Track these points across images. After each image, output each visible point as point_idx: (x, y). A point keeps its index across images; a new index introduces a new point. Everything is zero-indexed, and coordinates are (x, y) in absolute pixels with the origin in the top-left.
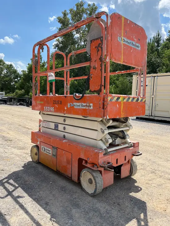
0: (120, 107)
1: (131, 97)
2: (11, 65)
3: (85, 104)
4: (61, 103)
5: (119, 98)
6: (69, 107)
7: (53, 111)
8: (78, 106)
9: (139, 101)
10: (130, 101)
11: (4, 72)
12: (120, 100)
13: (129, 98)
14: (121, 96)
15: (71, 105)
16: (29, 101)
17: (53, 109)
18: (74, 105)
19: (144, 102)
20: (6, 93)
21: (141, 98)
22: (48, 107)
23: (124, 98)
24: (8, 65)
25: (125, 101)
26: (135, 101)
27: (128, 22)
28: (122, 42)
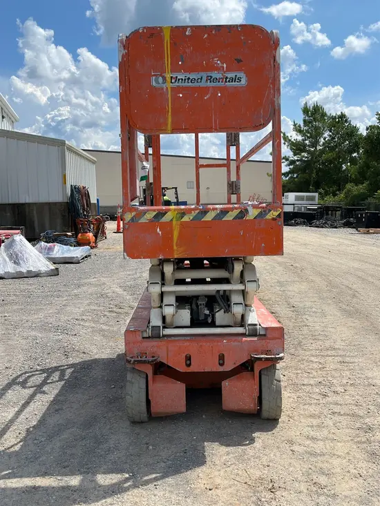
2: (342, 116)
5: (161, 214)
9: (249, 218)
10: (208, 218)
11: (325, 139)
12: (167, 218)
13: (204, 212)
14: (169, 210)
16: (361, 215)
19: (274, 219)
20: (322, 196)
21: (260, 210)
23: (183, 214)
24: (334, 118)
26: (230, 217)
27: (187, 33)
28: (169, 85)
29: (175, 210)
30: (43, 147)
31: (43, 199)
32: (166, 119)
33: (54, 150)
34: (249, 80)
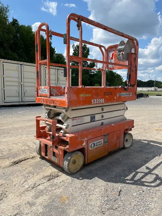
3: (128, 93)
4: (112, 94)
6: (118, 96)
7: (103, 102)
8: (124, 95)
15: (119, 94)
17: (103, 101)
18: (122, 95)
22: (98, 100)
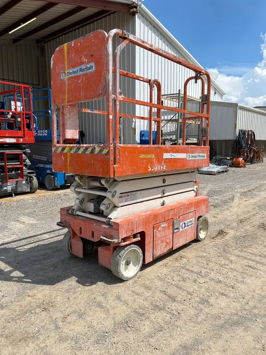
0: (66, 159)
1: (83, 147)
5: (64, 149)
9: (96, 152)
10: (80, 152)
12: (65, 151)
13: (79, 148)
14: (66, 146)
19: (106, 154)
21: (100, 148)
23: (71, 149)
25: (72, 152)
26: (88, 152)
27: (73, 45)
28: (67, 77)
29: (69, 146)
30: (225, 108)
31: (223, 138)
32: (65, 96)
33: (231, 109)
34: (96, 67)
